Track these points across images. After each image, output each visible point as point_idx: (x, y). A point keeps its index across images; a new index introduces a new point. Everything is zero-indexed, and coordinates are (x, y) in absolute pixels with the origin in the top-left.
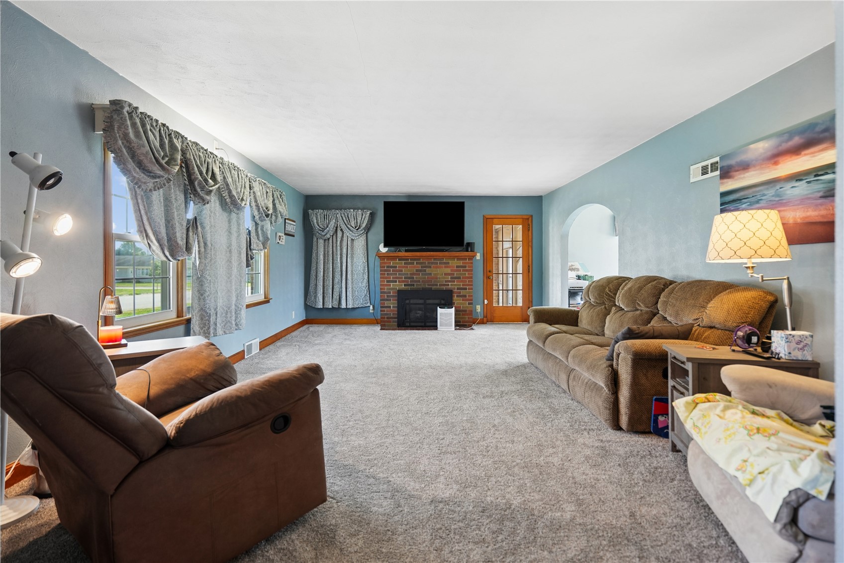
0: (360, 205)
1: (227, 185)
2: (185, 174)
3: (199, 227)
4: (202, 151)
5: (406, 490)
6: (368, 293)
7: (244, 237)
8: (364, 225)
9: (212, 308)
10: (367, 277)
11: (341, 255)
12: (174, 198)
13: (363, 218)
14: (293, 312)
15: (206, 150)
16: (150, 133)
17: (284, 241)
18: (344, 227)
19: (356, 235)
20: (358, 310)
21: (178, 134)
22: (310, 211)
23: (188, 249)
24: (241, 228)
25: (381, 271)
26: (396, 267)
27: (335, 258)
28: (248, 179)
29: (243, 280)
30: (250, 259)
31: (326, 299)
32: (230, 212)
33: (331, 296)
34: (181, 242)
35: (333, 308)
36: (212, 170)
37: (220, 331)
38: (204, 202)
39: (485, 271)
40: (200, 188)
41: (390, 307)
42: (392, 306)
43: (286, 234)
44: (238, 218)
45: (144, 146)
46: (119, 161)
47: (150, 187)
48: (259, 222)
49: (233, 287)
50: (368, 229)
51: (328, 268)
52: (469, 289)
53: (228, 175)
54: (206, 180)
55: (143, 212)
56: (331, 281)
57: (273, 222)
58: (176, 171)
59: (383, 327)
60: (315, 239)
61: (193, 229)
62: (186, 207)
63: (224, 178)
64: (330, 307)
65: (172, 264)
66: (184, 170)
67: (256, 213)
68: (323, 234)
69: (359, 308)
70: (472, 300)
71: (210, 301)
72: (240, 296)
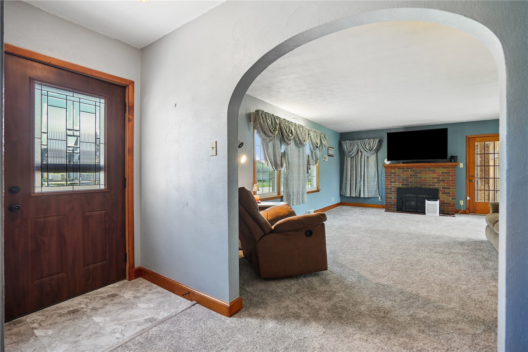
0: (372, 135)
1: (298, 135)
2: (280, 134)
3: (286, 155)
4: (287, 122)
5: (366, 277)
6: (378, 189)
7: (306, 159)
8: (375, 148)
9: (291, 192)
10: (377, 179)
11: (361, 166)
12: (276, 144)
13: (374, 144)
14: (333, 198)
15: (288, 121)
16: (268, 120)
17: (327, 159)
18: (362, 150)
19: (370, 154)
20: (372, 199)
21: (278, 117)
22: (343, 142)
23: (282, 166)
24: (305, 154)
25: (386, 175)
26: (396, 173)
27: (357, 168)
28: (307, 130)
29: (305, 179)
30: (309, 169)
31: (352, 191)
32: (299, 147)
33: (355, 190)
34: (279, 163)
35: (356, 197)
36: (291, 129)
37: (295, 203)
38: (288, 144)
39: (468, 176)
40: (286, 138)
41: (392, 198)
42: (393, 197)
43: (328, 156)
44: (303, 150)
45: (266, 126)
46: (258, 132)
47: (268, 141)
48: (313, 151)
49: (301, 183)
50: (377, 150)
51: (353, 174)
52: (452, 188)
53: (298, 130)
54: (288, 135)
55: (265, 151)
56: (355, 181)
57: (321, 150)
58: (277, 133)
59: (386, 210)
60: (345, 157)
61: (283, 157)
62: (281, 147)
63: (296, 132)
64: (354, 196)
65: (276, 172)
66: (280, 132)
67: (312, 146)
68: (350, 154)
69: (372, 197)
70: (454, 196)
71: (291, 189)
72: (304, 187)
